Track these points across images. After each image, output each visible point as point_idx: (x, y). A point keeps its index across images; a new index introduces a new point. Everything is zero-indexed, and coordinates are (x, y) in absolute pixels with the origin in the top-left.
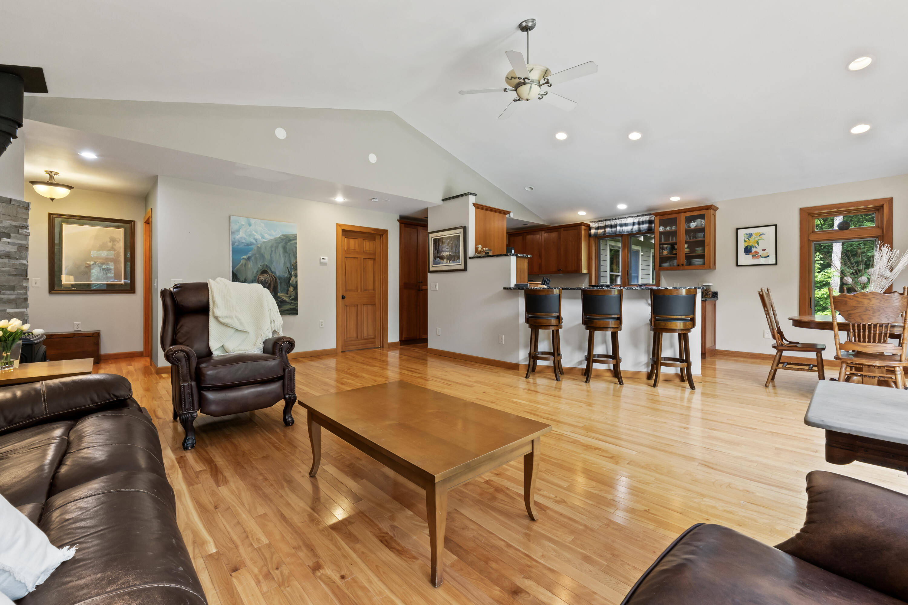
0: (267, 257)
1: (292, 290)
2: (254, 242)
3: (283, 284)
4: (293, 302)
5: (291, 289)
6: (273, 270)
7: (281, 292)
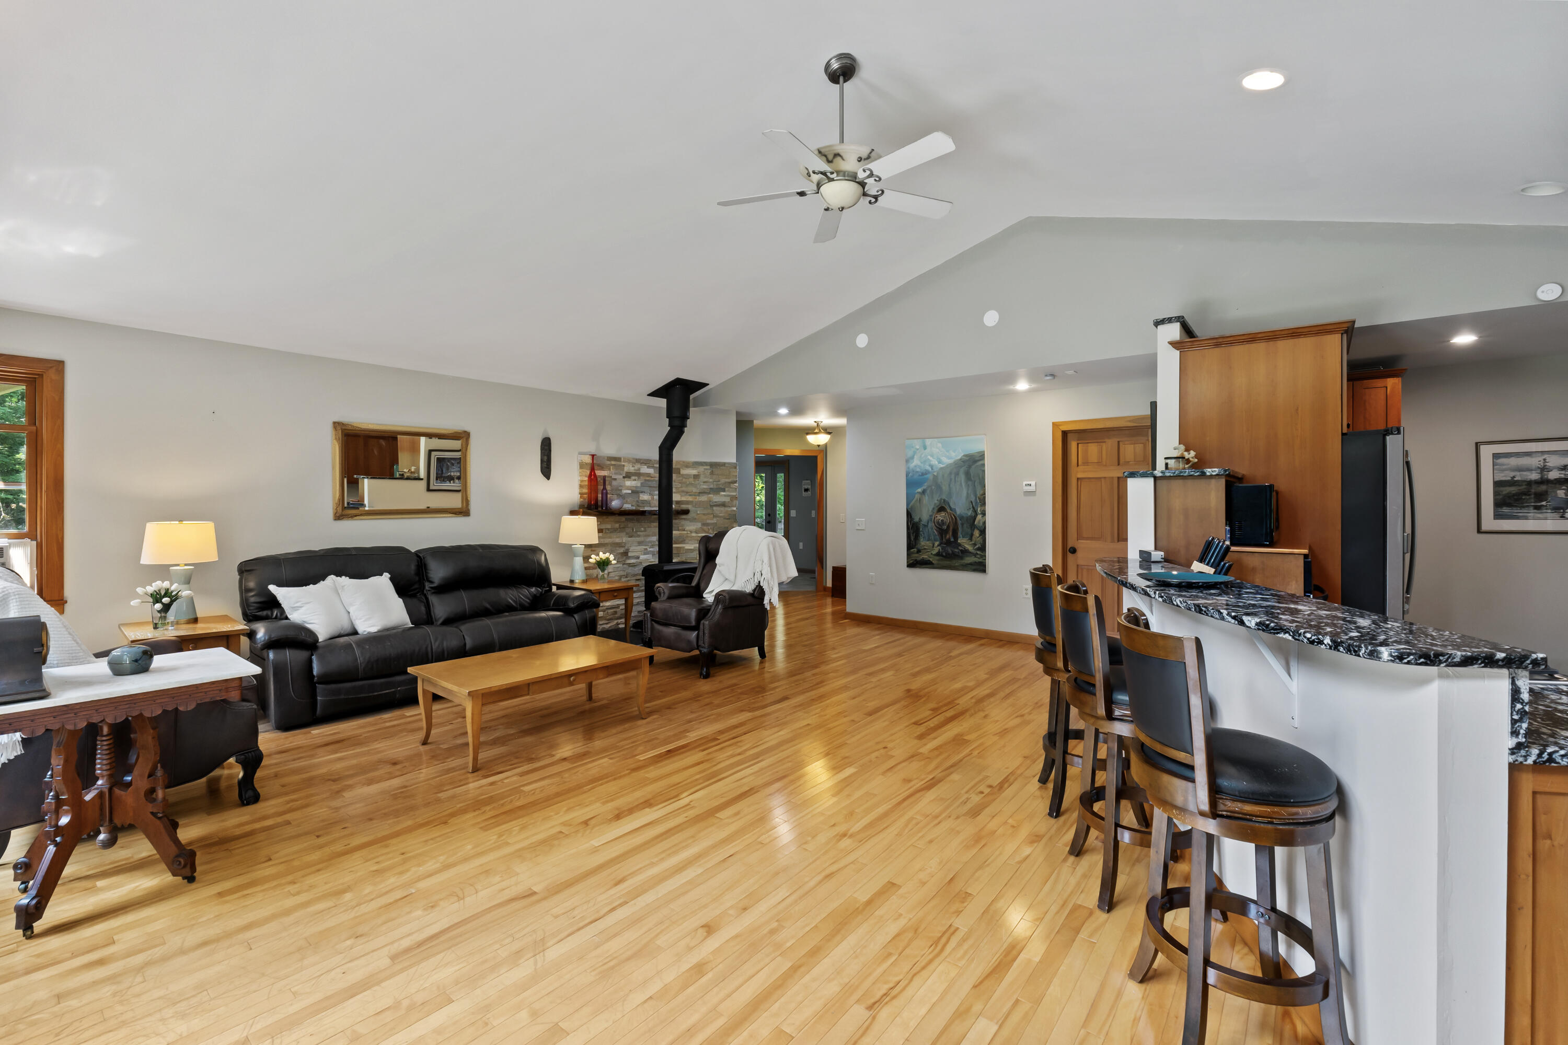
0: (945, 488)
1: (978, 535)
2: (930, 469)
3: (965, 525)
4: (978, 552)
5: (977, 533)
6: (953, 507)
7: (963, 537)
